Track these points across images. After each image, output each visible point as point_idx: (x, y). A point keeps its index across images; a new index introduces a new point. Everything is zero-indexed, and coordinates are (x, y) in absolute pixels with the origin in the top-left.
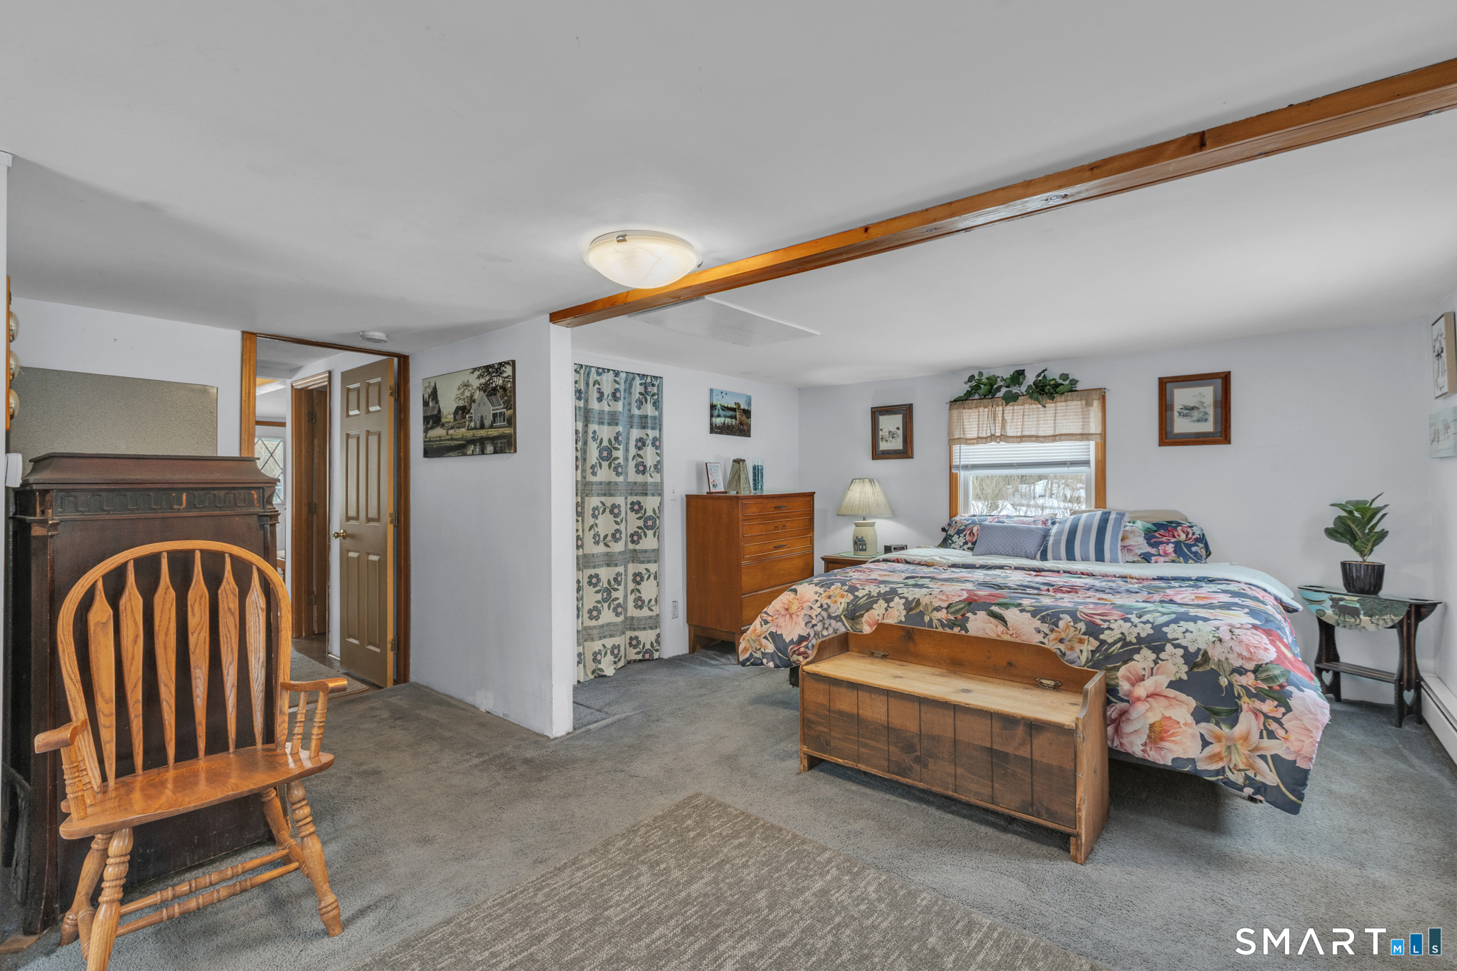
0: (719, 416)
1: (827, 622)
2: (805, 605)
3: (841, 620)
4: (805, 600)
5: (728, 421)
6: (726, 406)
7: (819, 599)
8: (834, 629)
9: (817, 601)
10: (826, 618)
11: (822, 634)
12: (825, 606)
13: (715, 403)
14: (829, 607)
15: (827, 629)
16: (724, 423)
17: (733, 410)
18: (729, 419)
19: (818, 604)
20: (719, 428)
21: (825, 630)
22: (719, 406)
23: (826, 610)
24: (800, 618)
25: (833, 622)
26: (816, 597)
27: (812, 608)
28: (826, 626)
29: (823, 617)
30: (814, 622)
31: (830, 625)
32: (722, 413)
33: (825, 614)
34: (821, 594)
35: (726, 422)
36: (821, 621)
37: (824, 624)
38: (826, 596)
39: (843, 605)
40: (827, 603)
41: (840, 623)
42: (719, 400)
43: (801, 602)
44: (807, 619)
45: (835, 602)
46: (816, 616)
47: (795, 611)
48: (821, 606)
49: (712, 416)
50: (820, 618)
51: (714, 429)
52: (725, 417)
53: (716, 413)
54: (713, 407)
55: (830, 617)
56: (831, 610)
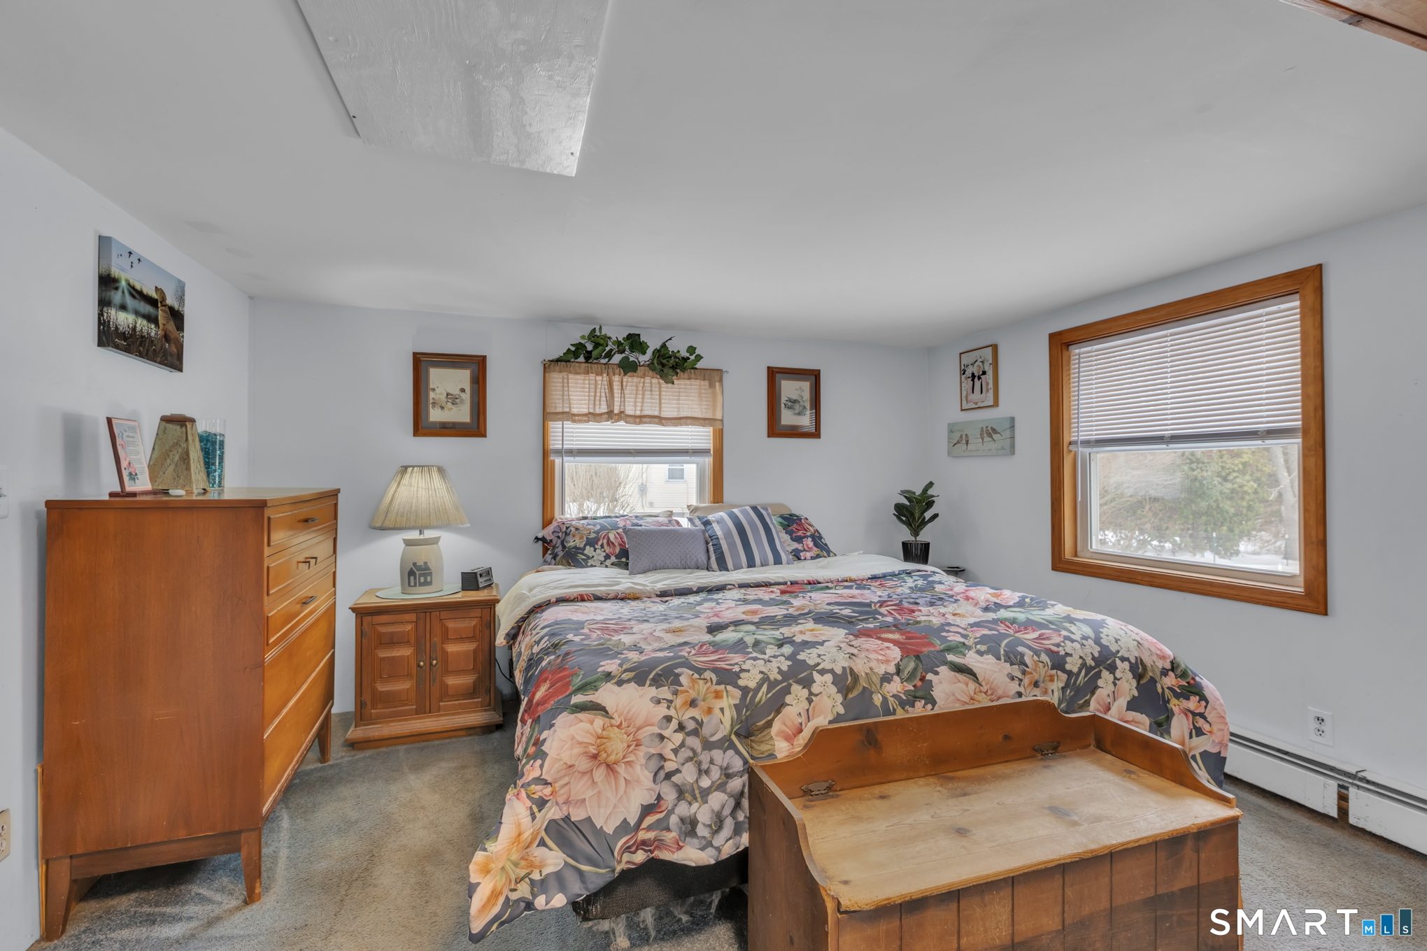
0: (123, 307)
1: (704, 757)
2: (644, 734)
3: (732, 746)
4: (639, 722)
5: (142, 324)
6: (138, 287)
7: (672, 712)
8: (721, 768)
9: (668, 719)
10: (699, 750)
11: (699, 787)
12: (691, 725)
13: (115, 272)
14: (700, 724)
15: (707, 772)
16: (134, 328)
17: (153, 302)
18: (145, 322)
19: (674, 724)
20: (123, 336)
21: (704, 777)
22: (123, 283)
23: (695, 732)
24: (638, 768)
25: (717, 754)
26: (662, 710)
27: (662, 738)
28: (704, 766)
29: (693, 750)
30: (670, 766)
31: (712, 762)
32: (129, 301)
33: (694, 742)
34: (671, 702)
35: (138, 328)
36: (690, 759)
37: (699, 763)
38: (685, 704)
39: (727, 712)
40: (693, 718)
41: (731, 752)
42: (123, 270)
43: (631, 729)
44: (654, 764)
45: (709, 711)
46: (675, 751)
47: (621, 755)
48: (681, 727)
49: (104, 303)
50: (684, 753)
51: (108, 336)
52: (137, 313)
53: (117, 297)
54: (107, 281)
55: (708, 745)
56: (705, 731)
